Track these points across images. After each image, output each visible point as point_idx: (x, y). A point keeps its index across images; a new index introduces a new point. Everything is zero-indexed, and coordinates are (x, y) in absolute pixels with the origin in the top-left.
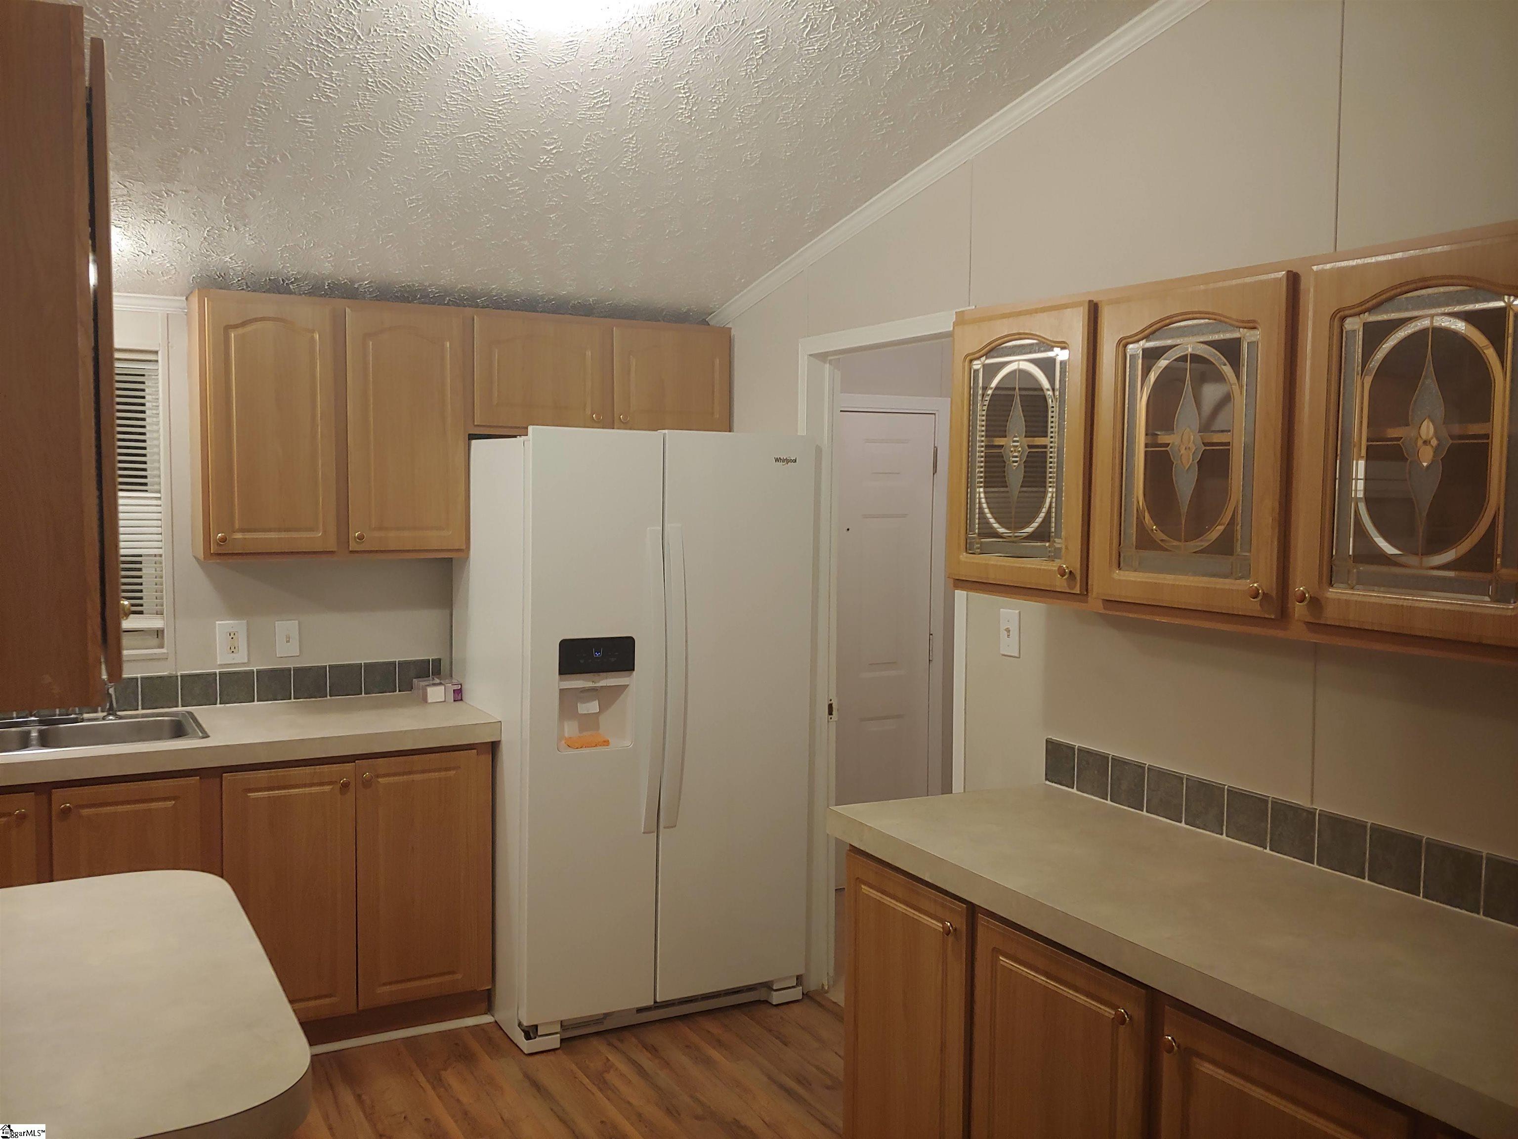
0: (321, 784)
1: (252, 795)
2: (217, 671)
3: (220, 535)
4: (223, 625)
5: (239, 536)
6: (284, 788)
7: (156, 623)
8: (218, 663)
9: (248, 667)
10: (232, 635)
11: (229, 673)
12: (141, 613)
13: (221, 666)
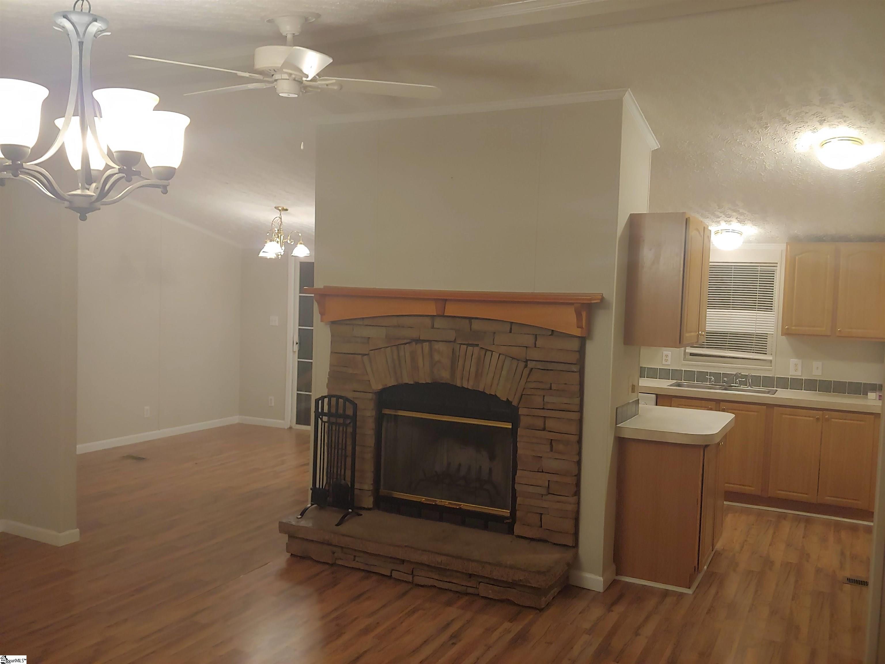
0: (810, 417)
1: (784, 416)
2: (790, 377)
3: (787, 327)
4: (793, 361)
5: (794, 328)
6: (796, 415)
7: (770, 358)
8: (790, 374)
9: (801, 377)
10: (796, 365)
11: (794, 379)
12: (766, 354)
13: (791, 375)
